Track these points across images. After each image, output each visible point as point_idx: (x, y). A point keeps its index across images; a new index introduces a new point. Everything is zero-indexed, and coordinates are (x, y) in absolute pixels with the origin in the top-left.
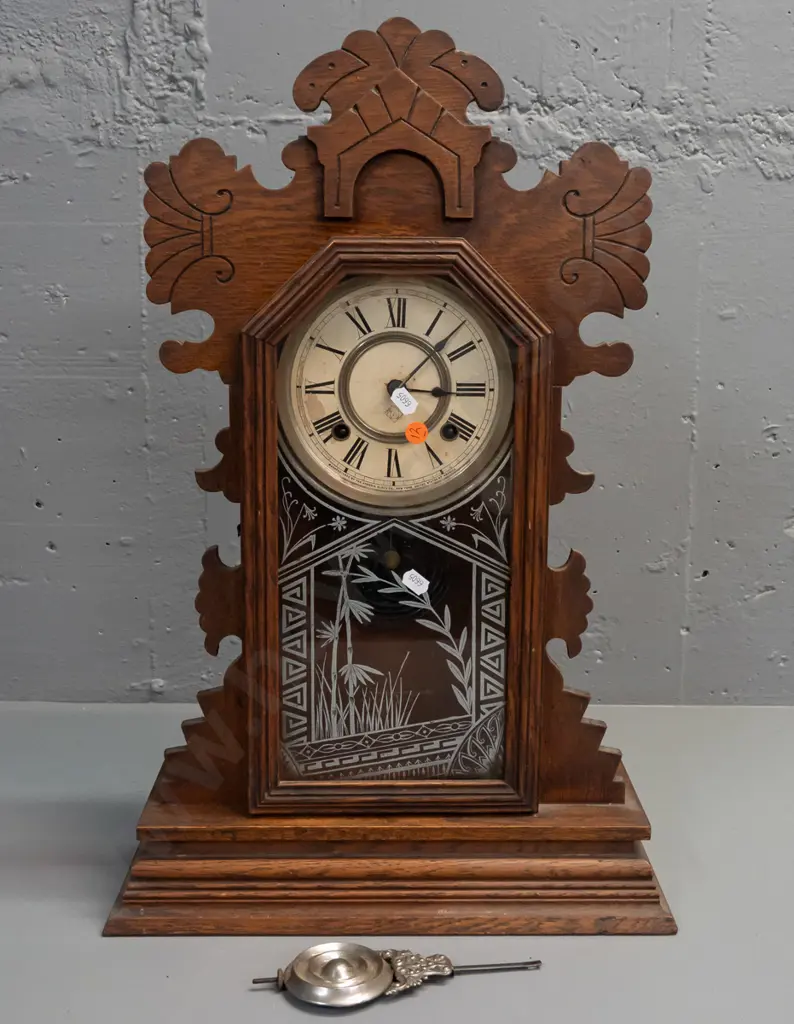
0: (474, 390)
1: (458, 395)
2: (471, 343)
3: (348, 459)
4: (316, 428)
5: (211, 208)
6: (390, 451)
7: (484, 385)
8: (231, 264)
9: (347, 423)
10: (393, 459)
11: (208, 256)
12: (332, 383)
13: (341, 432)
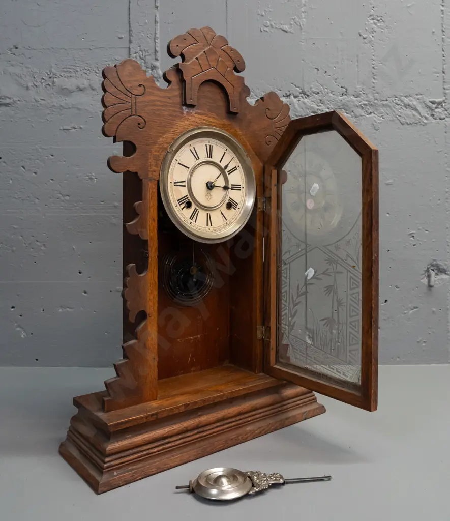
0: (236, 187)
1: (232, 189)
2: (236, 167)
3: (191, 218)
4: (179, 203)
5: (135, 92)
6: (207, 214)
7: (240, 185)
8: (144, 120)
9: (191, 200)
10: (209, 218)
11: (134, 115)
12: (184, 181)
13: (189, 205)
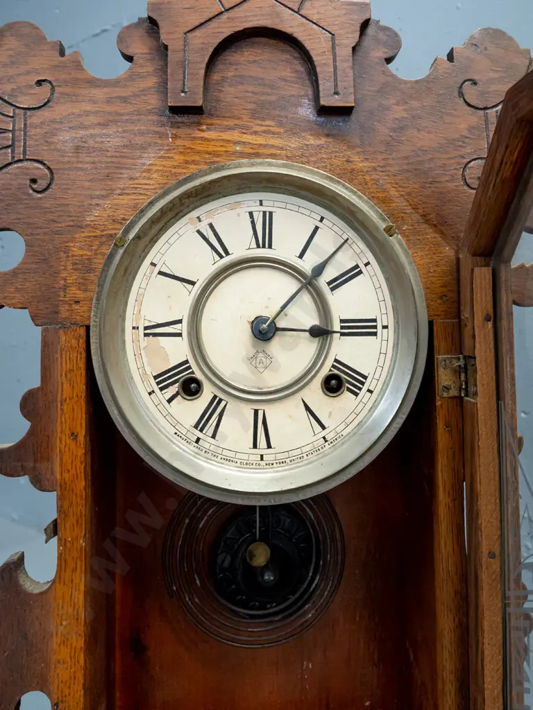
0: (361, 328)
1: (343, 334)
2: (357, 266)
3: (200, 425)
4: (158, 383)
5: (25, 102)
6: (256, 412)
7: (375, 320)
8: (49, 168)
9: (198, 375)
10: (260, 425)
11: (20, 161)
12: (180, 321)
13: (190, 388)
